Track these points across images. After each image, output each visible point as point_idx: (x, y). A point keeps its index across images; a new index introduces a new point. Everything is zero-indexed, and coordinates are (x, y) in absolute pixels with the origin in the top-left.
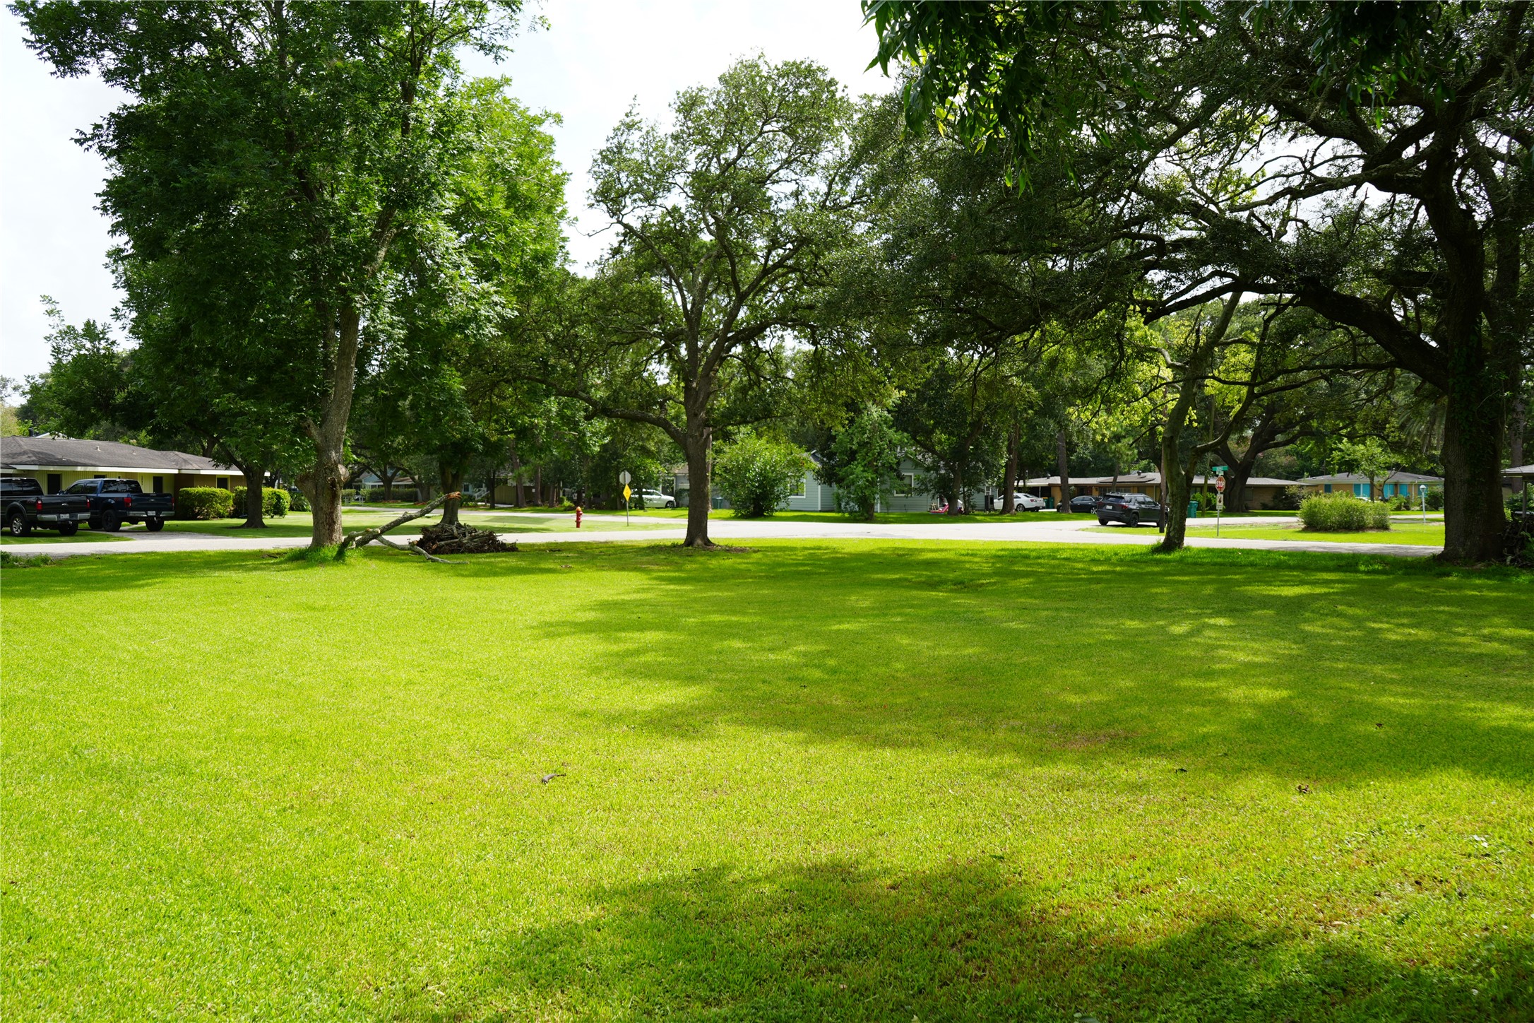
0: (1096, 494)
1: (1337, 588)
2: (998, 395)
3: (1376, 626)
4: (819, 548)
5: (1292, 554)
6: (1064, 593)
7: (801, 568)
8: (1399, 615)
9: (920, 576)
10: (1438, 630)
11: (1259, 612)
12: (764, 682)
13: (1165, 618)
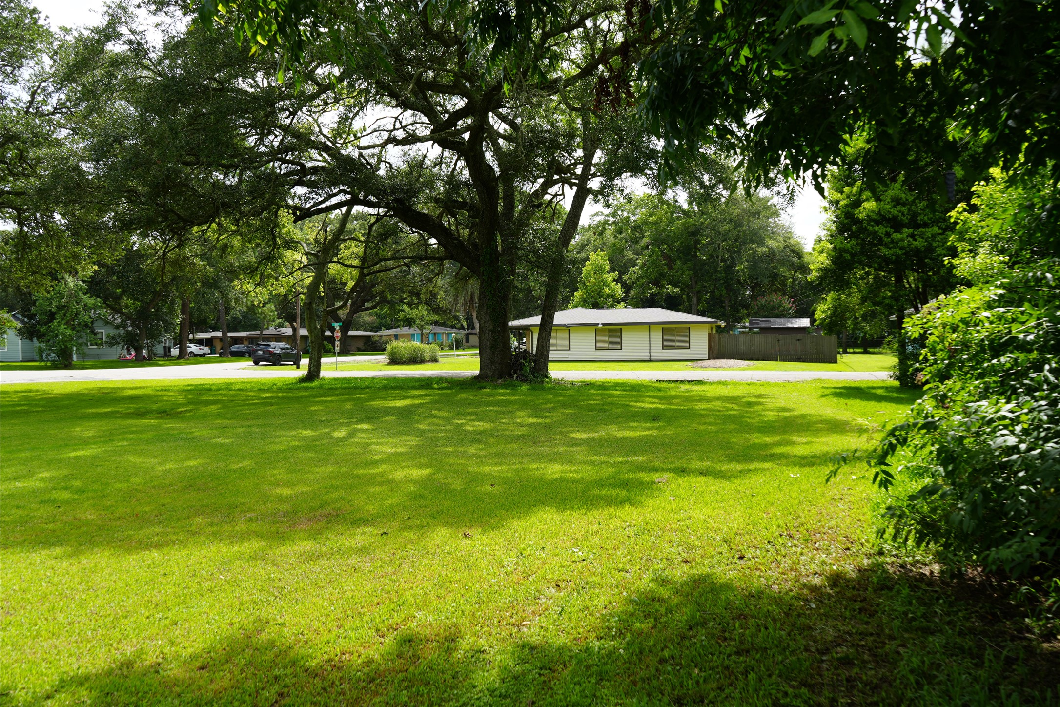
0: (246, 344)
1: (427, 400)
2: (181, 270)
3: (458, 422)
4: (30, 391)
5: (389, 379)
6: (250, 414)
7: (18, 408)
8: (469, 414)
9: (129, 408)
10: (493, 422)
11: (387, 418)
12: (18, 507)
13: (326, 427)
